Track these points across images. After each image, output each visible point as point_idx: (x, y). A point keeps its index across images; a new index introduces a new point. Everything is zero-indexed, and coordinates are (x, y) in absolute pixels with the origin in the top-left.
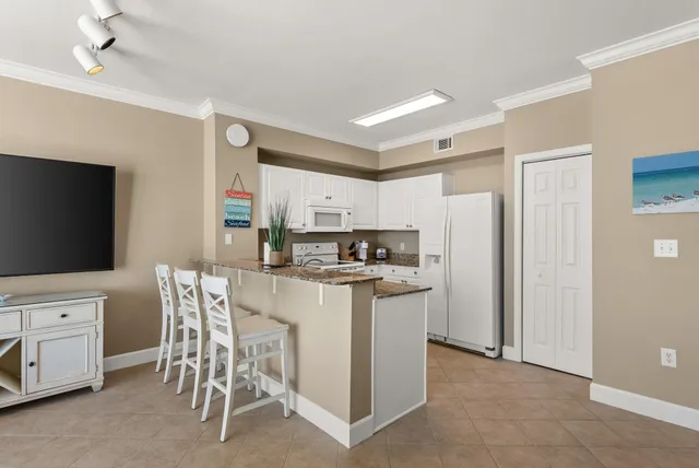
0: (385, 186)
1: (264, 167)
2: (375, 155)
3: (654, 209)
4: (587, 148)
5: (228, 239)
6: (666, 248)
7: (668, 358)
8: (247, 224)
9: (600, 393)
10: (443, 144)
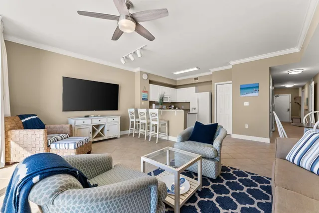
0: (178, 90)
1: (150, 84)
2: (176, 81)
3: (245, 96)
4: (231, 82)
5: (143, 103)
6: (246, 104)
7: (247, 126)
8: (147, 100)
9: (234, 136)
10: (196, 79)
